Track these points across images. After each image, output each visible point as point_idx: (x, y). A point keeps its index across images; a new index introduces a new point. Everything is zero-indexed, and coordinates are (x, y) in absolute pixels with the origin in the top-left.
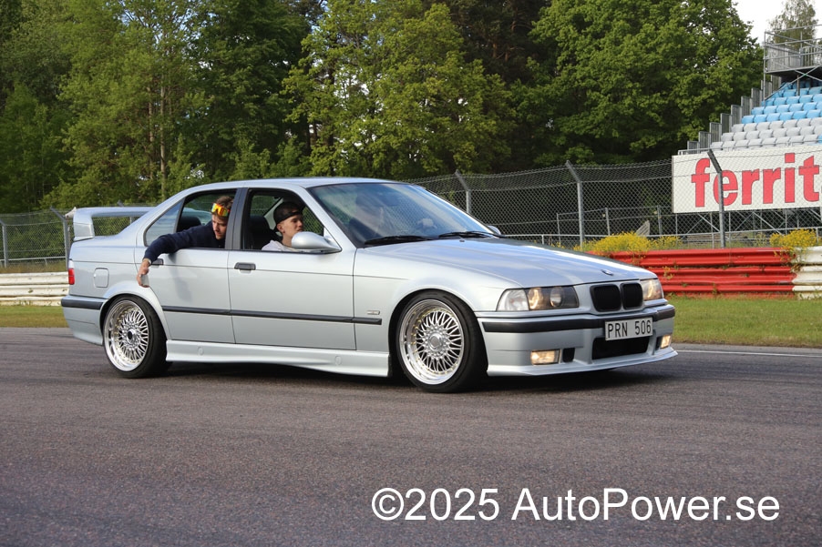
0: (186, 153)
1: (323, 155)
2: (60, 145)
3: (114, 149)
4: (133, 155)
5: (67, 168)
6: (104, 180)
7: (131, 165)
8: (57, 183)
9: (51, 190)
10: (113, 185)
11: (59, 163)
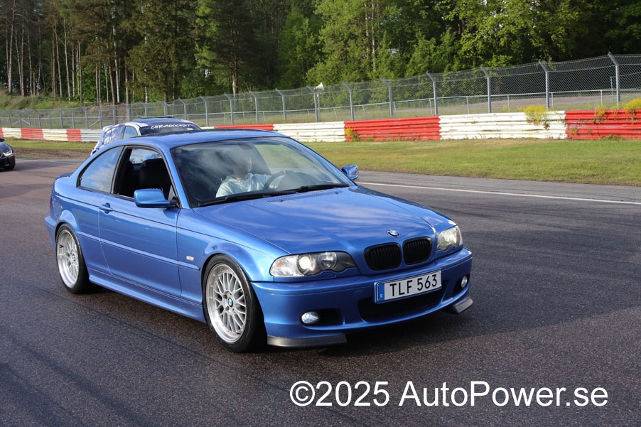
0: (387, 42)
1: (469, 39)
2: (317, 40)
3: (346, 42)
4: (357, 45)
5: (322, 54)
6: (342, 60)
7: (355, 50)
8: (316, 62)
9: (313, 66)
10: (346, 63)
11: (315, 52)
